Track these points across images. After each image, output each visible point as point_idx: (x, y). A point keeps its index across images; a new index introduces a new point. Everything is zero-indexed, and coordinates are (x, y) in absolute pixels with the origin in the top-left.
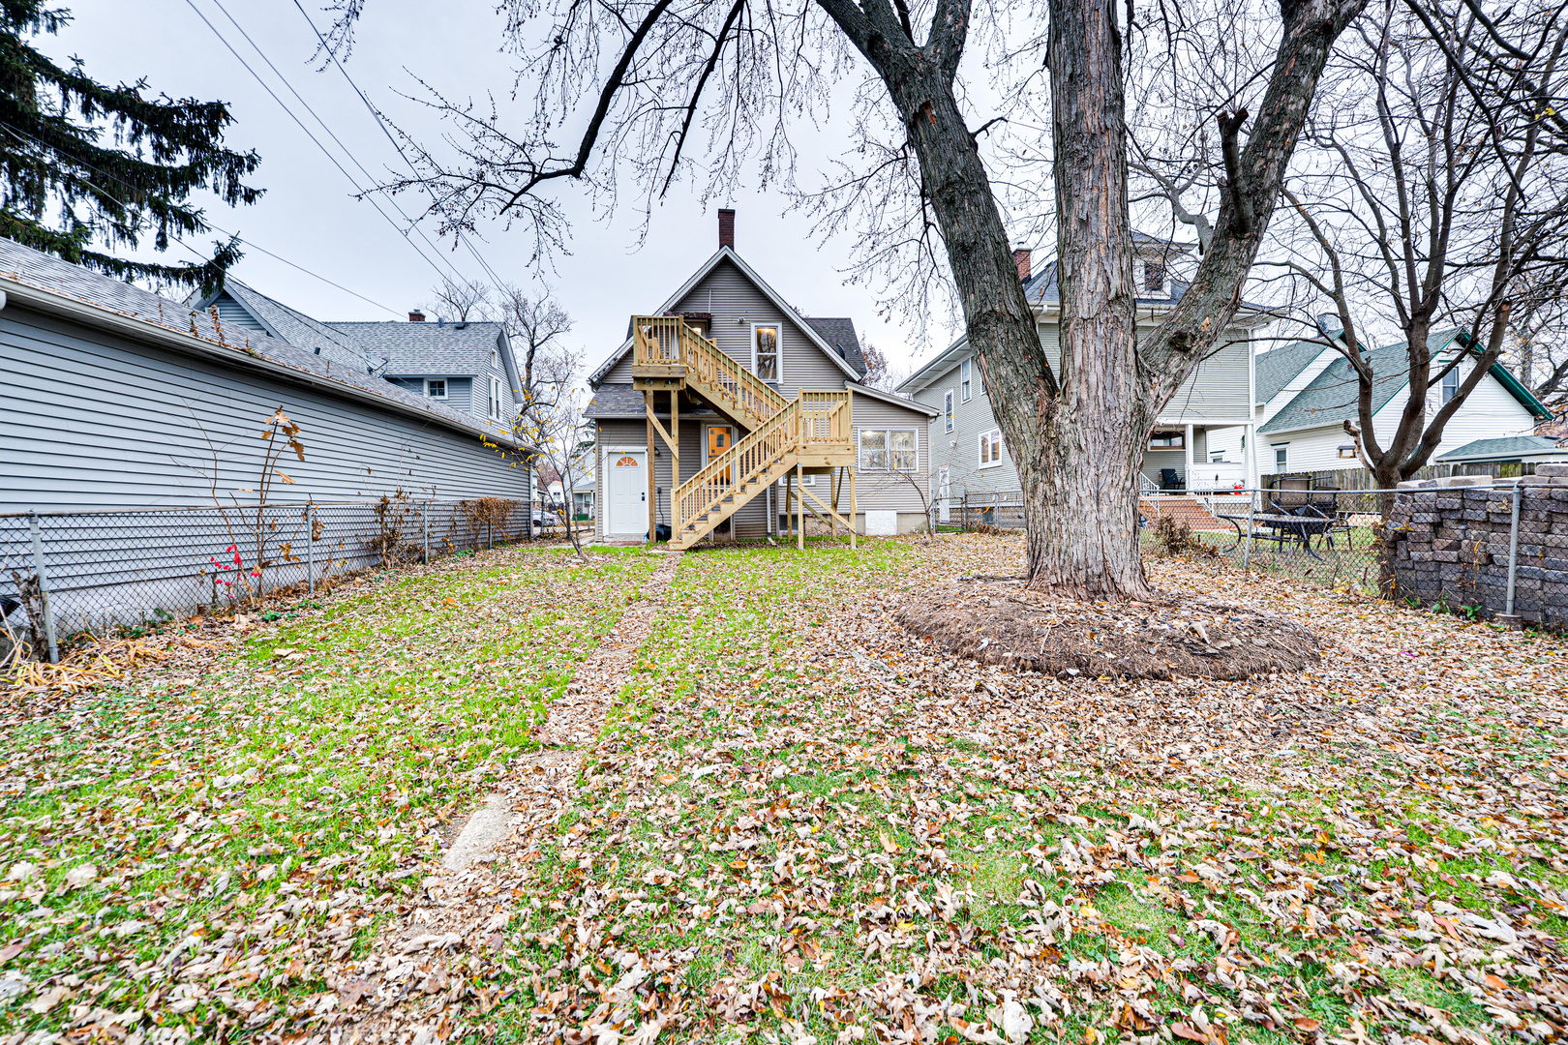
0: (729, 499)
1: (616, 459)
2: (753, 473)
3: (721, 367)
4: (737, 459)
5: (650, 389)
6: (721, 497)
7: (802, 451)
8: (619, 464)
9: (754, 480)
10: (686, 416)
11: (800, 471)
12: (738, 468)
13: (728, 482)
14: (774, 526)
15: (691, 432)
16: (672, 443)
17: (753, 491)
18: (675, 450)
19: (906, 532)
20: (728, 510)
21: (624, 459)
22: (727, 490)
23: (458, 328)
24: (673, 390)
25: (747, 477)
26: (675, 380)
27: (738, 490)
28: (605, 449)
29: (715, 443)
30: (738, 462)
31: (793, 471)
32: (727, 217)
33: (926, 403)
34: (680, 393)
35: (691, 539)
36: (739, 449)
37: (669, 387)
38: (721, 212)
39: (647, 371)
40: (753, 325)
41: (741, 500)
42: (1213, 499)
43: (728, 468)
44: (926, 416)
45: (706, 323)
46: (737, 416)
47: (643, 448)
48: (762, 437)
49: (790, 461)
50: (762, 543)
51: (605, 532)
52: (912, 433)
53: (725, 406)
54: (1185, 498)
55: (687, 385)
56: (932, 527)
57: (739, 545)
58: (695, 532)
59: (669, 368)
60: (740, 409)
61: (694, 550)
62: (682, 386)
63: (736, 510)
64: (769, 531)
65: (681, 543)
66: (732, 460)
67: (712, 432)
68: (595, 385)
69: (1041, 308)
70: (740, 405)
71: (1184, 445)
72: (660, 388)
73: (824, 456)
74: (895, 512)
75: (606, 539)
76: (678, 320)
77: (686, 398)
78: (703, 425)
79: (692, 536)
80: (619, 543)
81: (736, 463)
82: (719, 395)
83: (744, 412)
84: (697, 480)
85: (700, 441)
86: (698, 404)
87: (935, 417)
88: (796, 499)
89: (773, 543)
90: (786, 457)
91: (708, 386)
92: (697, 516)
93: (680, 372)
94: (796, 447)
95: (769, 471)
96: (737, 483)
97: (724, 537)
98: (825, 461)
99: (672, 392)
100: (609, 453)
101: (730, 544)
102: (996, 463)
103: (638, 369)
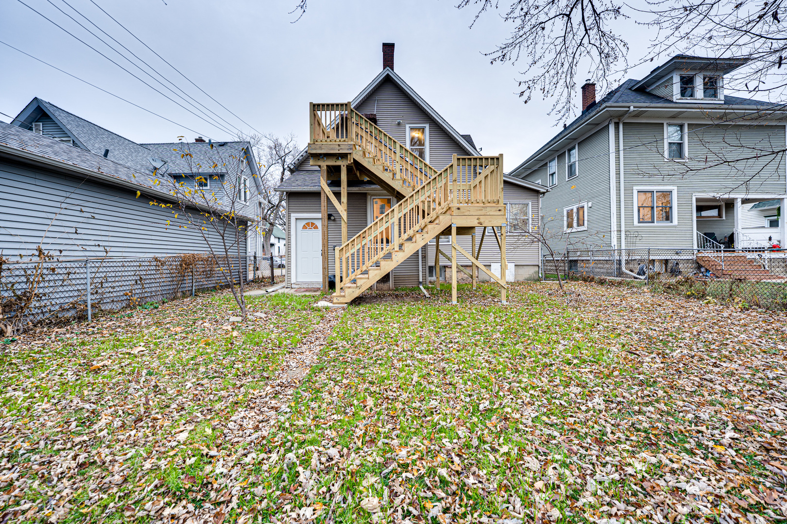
0: (388, 256)
1: (302, 224)
2: (410, 232)
3: (383, 148)
4: (395, 220)
5: (324, 164)
6: (381, 254)
7: (456, 212)
8: (304, 227)
9: (410, 239)
10: (355, 189)
11: (454, 231)
12: (396, 228)
13: (388, 242)
14: (424, 277)
15: (358, 201)
16: (342, 209)
17: (410, 249)
18: (344, 215)
19: (521, 279)
20: (388, 267)
21: (308, 224)
22: (387, 248)
23: (220, 145)
24: (343, 164)
25: (405, 236)
26: (344, 156)
27: (397, 248)
28: (294, 216)
29: (379, 211)
30: (397, 222)
31: (447, 231)
32: (388, 49)
33: (537, 182)
34: (349, 169)
35: (352, 293)
36: (398, 211)
37: (339, 163)
38: (385, 45)
39: (321, 148)
40: (407, 126)
41: (399, 258)
42: (767, 255)
43: (387, 229)
44: (537, 192)
45: (373, 119)
46: (397, 185)
47: (319, 215)
48: (418, 201)
49: (444, 222)
50: (418, 297)
51: (293, 281)
52: (527, 205)
53: (386, 177)
54: (735, 254)
55: (354, 159)
56: (540, 275)
57: (397, 296)
58: (357, 287)
59: (339, 145)
60: (398, 180)
61: (358, 301)
62: (350, 161)
63: (395, 266)
64: (421, 280)
65: (344, 296)
66: (391, 221)
67: (376, 203)
68: (292, 171)
69: (627, 109)
70: (398, 176)
71: (720, 215)
72: (332, 162)
73: (477, 217)
74: (514, 264)
75: (293, 286)
76: (346, 105)
77: (356, 175)
78: (369, 197)
79: (354, 290)
80: (303, 290)
81: (395, 224)
82: (381, 168)
83: (401, 181)
84: (359, 239)
85: (366, 209)
86: (365, 180)
87: (544, 193)
88: (442, 254)
89: (426, 293)
90: (441, 217)
91: (371, 160)
92: (359, 272)
93: (348, 149)
94: (450, 208)
95: (424, 231)
96: (396, 241)
97: (385, 286)
98: (478, 221)
99: (342, 166)
100: (296, 219)
101: (390, 295)
102: (581, 228)
103: (313, 146)
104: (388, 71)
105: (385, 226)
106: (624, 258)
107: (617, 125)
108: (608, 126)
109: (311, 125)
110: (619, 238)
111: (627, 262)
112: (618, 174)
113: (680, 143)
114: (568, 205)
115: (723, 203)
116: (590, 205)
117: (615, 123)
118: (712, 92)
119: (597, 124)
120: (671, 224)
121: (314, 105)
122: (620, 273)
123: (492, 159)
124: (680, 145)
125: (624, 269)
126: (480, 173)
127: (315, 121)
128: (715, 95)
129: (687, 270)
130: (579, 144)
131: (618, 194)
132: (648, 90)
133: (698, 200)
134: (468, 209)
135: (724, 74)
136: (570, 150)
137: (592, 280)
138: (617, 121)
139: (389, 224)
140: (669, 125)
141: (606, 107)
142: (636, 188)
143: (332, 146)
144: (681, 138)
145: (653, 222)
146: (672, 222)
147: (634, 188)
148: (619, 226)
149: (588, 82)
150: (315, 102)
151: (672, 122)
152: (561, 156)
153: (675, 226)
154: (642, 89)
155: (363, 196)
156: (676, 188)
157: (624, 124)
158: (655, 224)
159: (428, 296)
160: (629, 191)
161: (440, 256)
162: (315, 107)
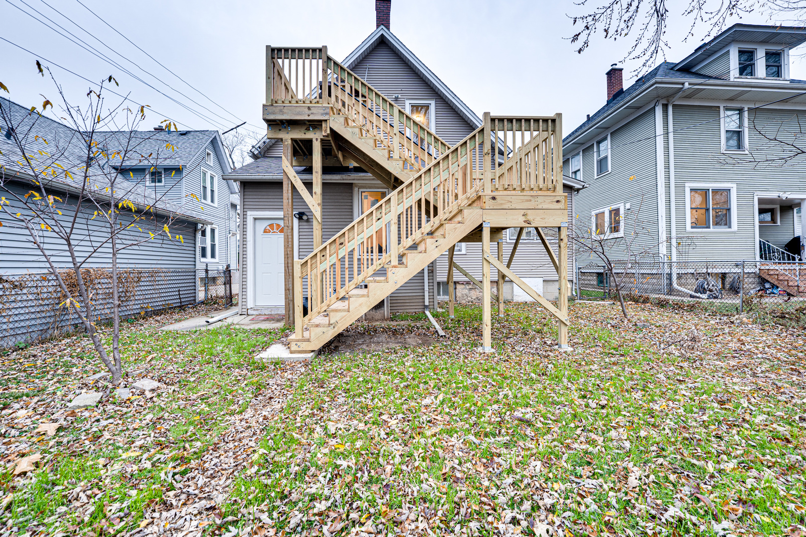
0: (382, 274)
1: (262, 226)
2: (417, 235)
4: (392, 217)
5: (288, 136)
7: (489, 204)
8: (265, 231)
9: (414, 247)
10: (334, 178)
11: (486, 234)
12: (394, 228)
13: (380, 250)
14: (431, 297)
15: (339, 195)
16: (314, 202)
17: (417, 263)
18: (317, 211)
19: (551, 298)
20: (381, 291)
21: (270, 225)
22: (379, 261)
23: (182, 135)
24: (316, 137)
25: (409, 242)
27: (395, 262)
28: (251, 215)
30: (395, 221)
31: (475, 235)
34: (325, 145)
36: (397, 202)
37: (309, 135)
39: (282, 112)
40: (407, 102)
41: (399, 277)
43: (379, 232)
44: (572, 188)
46: (394, 168)
47: (280, 214)
48: (422, 192)
49: (470, 219)
50: (427, 336)
51: (250, 304)
53: (378, 156)
55: (331, 129)
56: (574, 293)
57: (395, 332)
58: (330, 325)
59: (309, 108)
60: (396, 160)
61: (331, 347)
62: (325, 132)
63: (393, 291)
64: (427, 303)
65: (308, 340)
66: (385, 219)
67: (366, 198)
68: (255, 157)
69: (681, 86)
70: (396, 155)
71: (773, 220)
72: (299, 135)
73: (522, 212)
74: (542, 279)
75: (250, 312)
76: (320, 50)
77: (337, 157)
78: (356, 189)
79: (325, 329)
80: (262, 318)
81: (392, 222)
82: (371, 142)
83: (401, 163)
84: (333, 246)
85: (352, 206)
86: (351, 167)
87: (578, 190)
88: (458, 268)
89: (438, 327)
90: (466, 212)
91: (357, 130)
92: (352, 285)
93: (322, 114)
94: (479, 198)
95: (438, 234)
96: (394, 251)
97: (378, 314)
98: (524, 219)
99: (314, 140)
100: (255, 219)
101: (385, 331)
102: (616, 235)
103: (270, 109)
104: (383, 31)
105: (376, 226)
106: (675, 271)
107: (665, 107)
108: (654, 108)
109: (268, 78)
110: (669, 247)
111: (679, 276)
112: (667, 167)
113: (739, 132)
114: (596, 207)
115: (778, 207)
116: (628, 206)
117: (663, 105)
118: (775, 69)
119: (638, 108)
120: (729, 230)
121: (273, 50)
122: (671, 291)
123: (545, 120)
124: (738, 134)
125: (675, 285)
126: (500, 165)
127: (274, 74)
128: (778, 74)
129: (751, 287)
130: (611, 134)
131: (668, 193)
132: (694, 70)
133: (761, 201)
134: (509, 198)
135: (790, 49)
136: (599, 143)
137: (646, 300)
138: (665, 102)
139: (381, 224)
140: (727, 109)
141: (656, 83)
142: (689, 185)
143: (298, 110)
144: (741, 125)
145: (709, 227)
146: (730, 227)
147: (687, 185)
148: (669, 231)
149: (614, 67)
150: (274, 45)
151: (730, 105)
152: (587, 150)
153: (734, 232)
154: (687, 68)
155: (349, 187)
156: (735, 186)
157: (674, 106)
158: (712, 229)
159: (442, 333)
160: (680, 188)
161: (455, 271)
162: (274, 53)
